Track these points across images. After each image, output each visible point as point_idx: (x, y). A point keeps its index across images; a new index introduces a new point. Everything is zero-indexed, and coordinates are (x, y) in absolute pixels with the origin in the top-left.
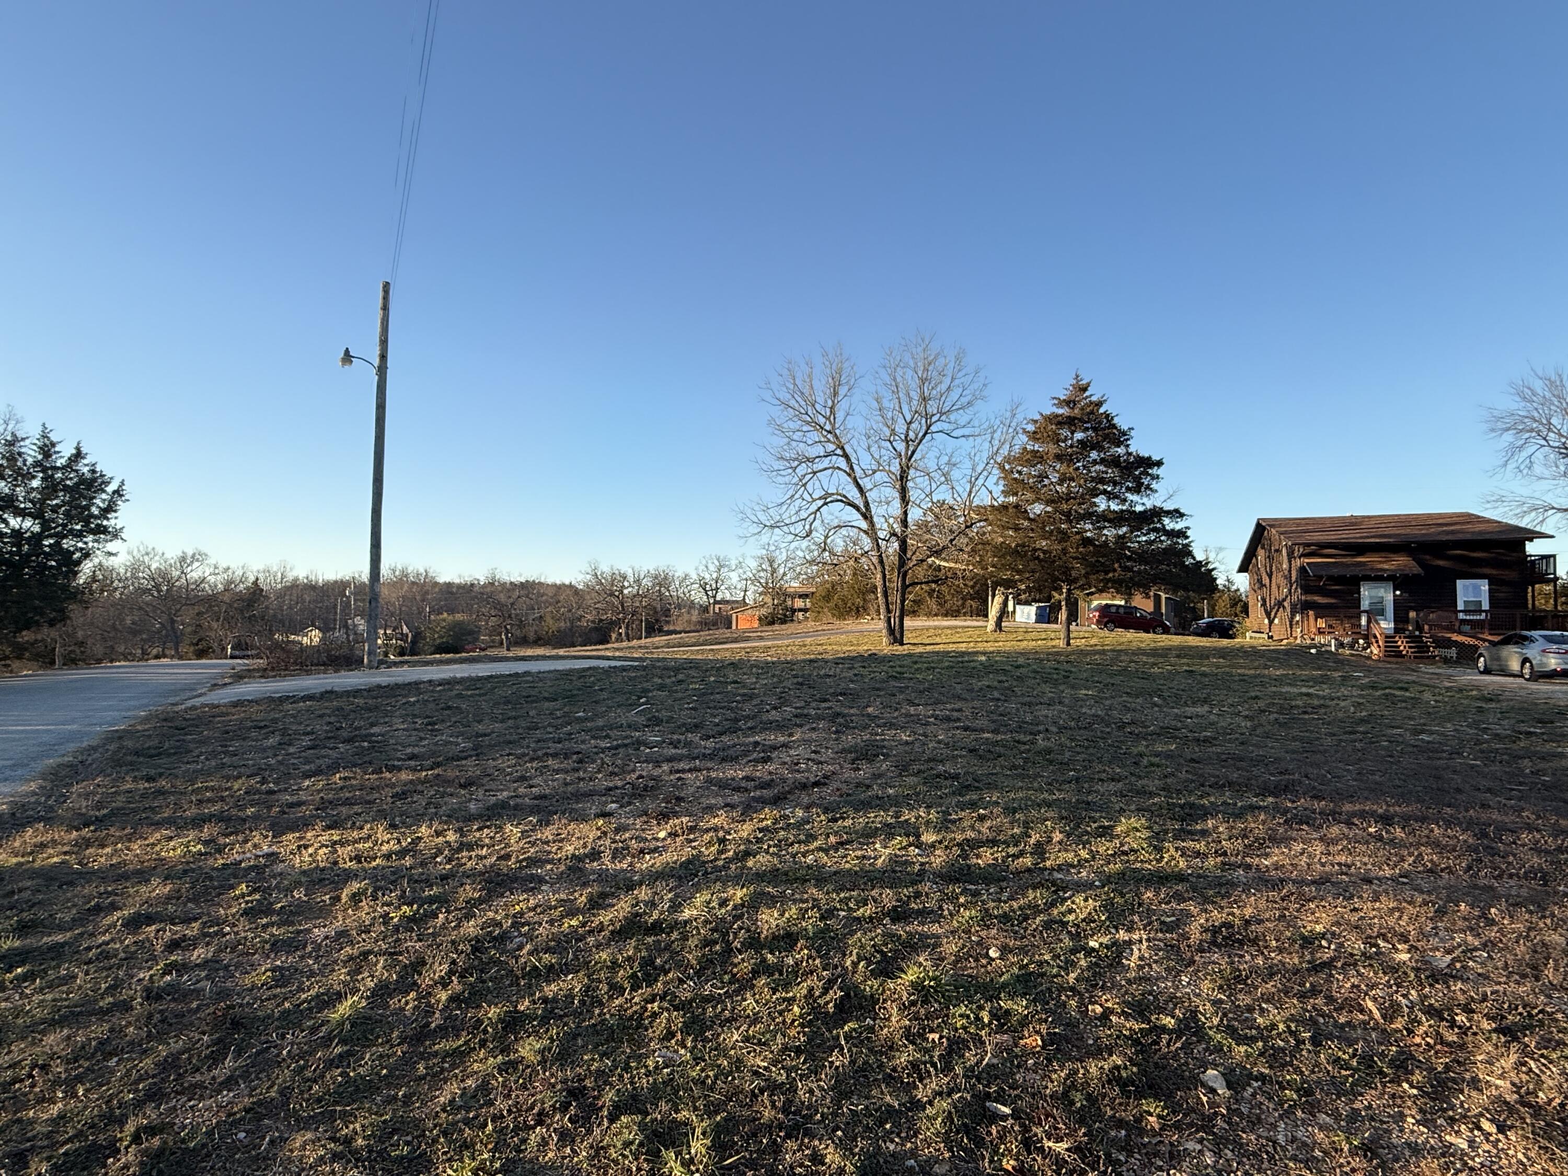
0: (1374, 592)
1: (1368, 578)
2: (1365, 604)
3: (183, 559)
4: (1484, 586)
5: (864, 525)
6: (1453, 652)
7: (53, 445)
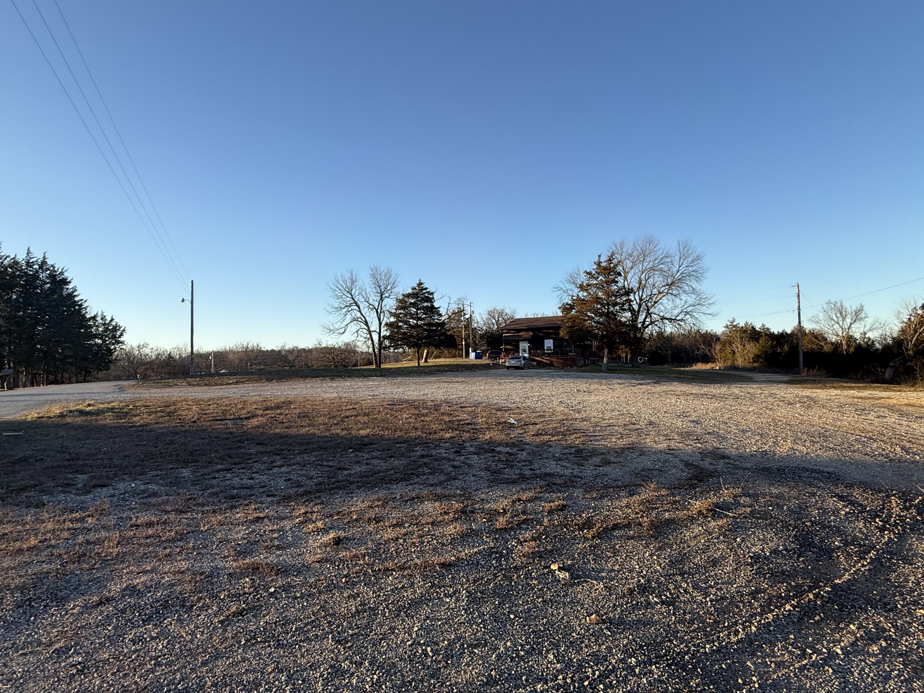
0: (523, 345)
1: (522, 340)
2: (521, 348)
3: (139, 347)
4: (551, 341)
5: (366, 328)
6: (535, 363)
7: (105, 317)
